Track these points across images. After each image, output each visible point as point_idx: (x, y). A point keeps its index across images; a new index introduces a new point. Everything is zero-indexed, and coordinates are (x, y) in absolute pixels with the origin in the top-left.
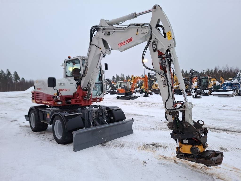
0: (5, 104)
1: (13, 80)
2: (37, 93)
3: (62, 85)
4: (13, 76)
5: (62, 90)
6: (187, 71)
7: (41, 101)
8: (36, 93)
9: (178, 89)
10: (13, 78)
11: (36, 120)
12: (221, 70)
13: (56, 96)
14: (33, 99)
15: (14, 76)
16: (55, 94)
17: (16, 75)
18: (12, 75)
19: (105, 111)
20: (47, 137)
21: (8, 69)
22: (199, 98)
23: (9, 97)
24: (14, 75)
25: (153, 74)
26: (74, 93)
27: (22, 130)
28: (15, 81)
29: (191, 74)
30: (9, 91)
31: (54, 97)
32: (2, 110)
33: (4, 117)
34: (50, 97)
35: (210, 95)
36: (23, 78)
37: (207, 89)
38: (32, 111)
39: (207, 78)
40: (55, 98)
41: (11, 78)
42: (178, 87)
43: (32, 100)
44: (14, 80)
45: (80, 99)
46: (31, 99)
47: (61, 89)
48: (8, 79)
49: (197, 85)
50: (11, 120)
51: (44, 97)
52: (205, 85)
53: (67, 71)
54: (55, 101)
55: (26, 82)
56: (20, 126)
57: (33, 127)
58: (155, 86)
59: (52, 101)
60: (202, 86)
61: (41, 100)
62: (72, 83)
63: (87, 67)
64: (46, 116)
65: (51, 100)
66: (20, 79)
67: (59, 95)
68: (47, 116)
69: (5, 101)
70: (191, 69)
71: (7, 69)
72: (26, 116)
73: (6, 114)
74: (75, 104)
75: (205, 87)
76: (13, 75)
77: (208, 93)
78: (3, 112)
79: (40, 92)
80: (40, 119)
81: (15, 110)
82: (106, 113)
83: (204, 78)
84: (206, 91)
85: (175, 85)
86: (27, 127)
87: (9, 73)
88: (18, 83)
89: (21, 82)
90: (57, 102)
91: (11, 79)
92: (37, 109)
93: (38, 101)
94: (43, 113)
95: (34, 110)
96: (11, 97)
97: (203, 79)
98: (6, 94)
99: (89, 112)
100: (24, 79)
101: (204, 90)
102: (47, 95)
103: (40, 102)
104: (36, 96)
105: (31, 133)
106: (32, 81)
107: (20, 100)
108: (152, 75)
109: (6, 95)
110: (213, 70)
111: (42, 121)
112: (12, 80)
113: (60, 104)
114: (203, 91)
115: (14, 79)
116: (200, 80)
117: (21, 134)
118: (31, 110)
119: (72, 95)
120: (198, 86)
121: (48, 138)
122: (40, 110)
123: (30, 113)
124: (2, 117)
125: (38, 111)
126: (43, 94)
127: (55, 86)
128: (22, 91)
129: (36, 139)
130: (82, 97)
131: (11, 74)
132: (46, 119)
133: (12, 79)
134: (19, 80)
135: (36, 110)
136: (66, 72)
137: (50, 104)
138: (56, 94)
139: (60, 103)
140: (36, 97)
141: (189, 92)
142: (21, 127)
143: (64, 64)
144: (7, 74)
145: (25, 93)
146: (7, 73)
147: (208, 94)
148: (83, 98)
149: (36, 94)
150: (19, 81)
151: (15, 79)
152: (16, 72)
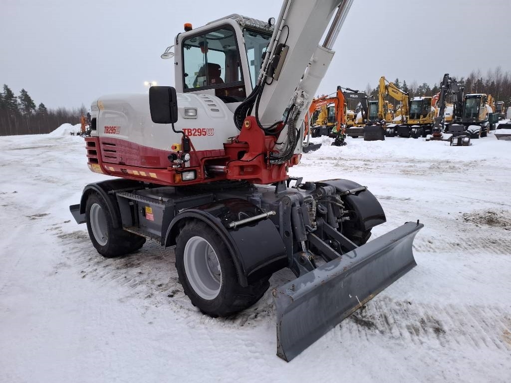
0: (9, 164)
1: (20, 110)
2: (104, 143)
3: (191, 114)
4: (19, 101)
5: (193, 132)
6: (406, 83)
7: (123, 167)
8: (101, 142)
9: (405, 125)
10: (19, 104)
11: (109, 223)
12: (480, 79)
13: (178, 152)
14: (92, 161)
15: (22, 100)
16: (176, 148)
17: (26, 98)
18: (16, 97)
19: (337, 201)
20: (153, 281)
21: (6, 84)
22: (467, 144)
23: (16, 147)
24: (22, 97)
25: (347, 89)
26: (225, 142)
27: (67, 248)
28: (26, 113)
29: (443, 86)
30: (14, 134)
31: (173, 156)
32: (4, 182)
33: (13, 204)
34: (158, 159)
35: (482, 137)
36: (42, 106)
37: (477, 124)
38: (91, 197)
39: (479, 97)
40: (177, 161)
41: (16, 105)
42: (405, 119)
43: (88, 163)
44: (22, 109)
45: (255, 162)
46: (87, 160)
47: (188, 130)
48: (9, 108)
49: (452, 114)
50: (31, 212)
51: (135, 157)
52: (472, 115)
53: (186, 72)
54: (176, 170)
55: (49, 113)
56: (60, 237)
57: (103, 244)
58: (348, 118)
59: (166, 169)
60: (465, 115)
61: (121, 164)
62: (218, 110)
63: (284, 46)
64: (141, 215)
65: (162, 166)
66: (35, 106)
67: (190, 150)
68: (144, 215)
69: (8, 157)
70: (446, 75)
71: (4, 84)
72: (73, 208)
73: (15, 194)
74: (240, 178)
75: (471, 117)
76: (20, 97)
77: (478, 132)
78: (8, 188)
79: (116, 140)
80: (124, 222)
81: (35, 182)
82: (341, 208)
83: (470, 97)
84: (472, 128)
85: (398, 115)
86: (81, 239)
87: (9, 94)
88: (33, 115)
89: (38, 114)
90: (181, 172)
91: (17, 108)
92: (110, 192)
93: (112, 169)
94: (131, 203)
95: (98, 194)
96: (22, 146)
97: (468, 101)
98: (10, 141)
99: (293, 205)
100: (45, 106)
101: (468, 125)
102: (145, 149)
103: (120, 171)
104: (103, 152)
105: (98, 263)
106: (62, 111)
107: (44, 156)
108: (346, 91)
109: (10, 143)
110: (465, 80)
111: (129, 231)
112: (18, 110)
113: (189, 180)
114: (467, 128)
115: (22, 107)
116: (461, 101)
117: (69, 266)
118: (89, 193)
119: (222, 147)
120: (453, 117)
121: (159, 283)
122: (120, 195)
123: (88, 202)
124: (6, 204)
125: (113, 198)
126: (129, 145)
127: (176, 120)
128: (43, 133)
129: (124, 290)
130: (261, 158)
131: (14, 96)
132: (141, 224)
133: (19, 107)
134: (34, 109)
135: (107, 196)
136: (185, 75)
137: (158, 178)
138: (178, 149)
139: (189, 176)
140: (103, 156)
141: (437, 130)
142: (63, 237)
143: (176, 50)
144: (6, 96)
145: (50, 139)
146: (4, 93)
147: (478, 135)
148: (265, 161)
149: (102, 146)
150: (33, 111)
151: (24, 106)
152: (26, 90)
